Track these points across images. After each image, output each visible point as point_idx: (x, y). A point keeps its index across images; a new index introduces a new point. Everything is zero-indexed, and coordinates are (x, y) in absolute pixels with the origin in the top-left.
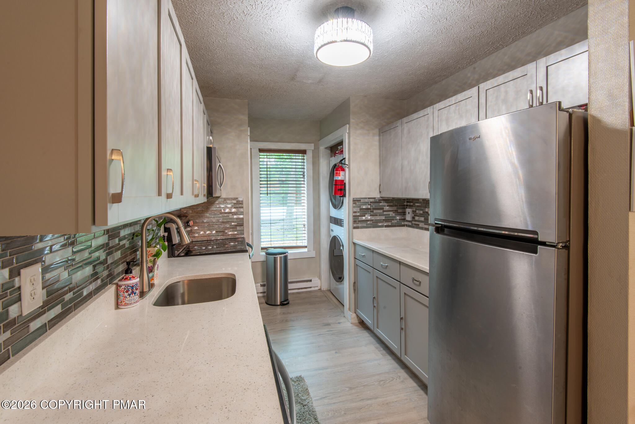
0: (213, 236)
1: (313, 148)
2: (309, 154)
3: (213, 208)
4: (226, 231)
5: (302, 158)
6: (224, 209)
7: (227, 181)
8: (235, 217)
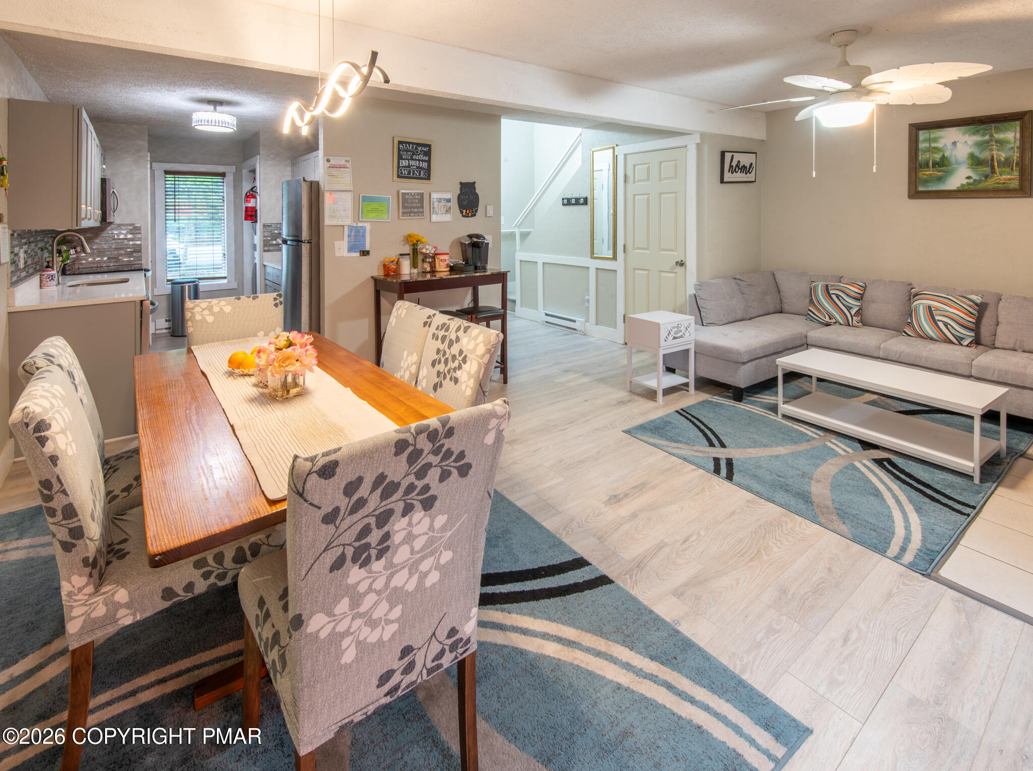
0: (105, 262)
1: (234, 171)
2: (230, 178)
3: (104, 234)
4: (120, 258)
5: (222, 180)
6: (118, 235)
7: (122, 207)
8: (131, 243)
